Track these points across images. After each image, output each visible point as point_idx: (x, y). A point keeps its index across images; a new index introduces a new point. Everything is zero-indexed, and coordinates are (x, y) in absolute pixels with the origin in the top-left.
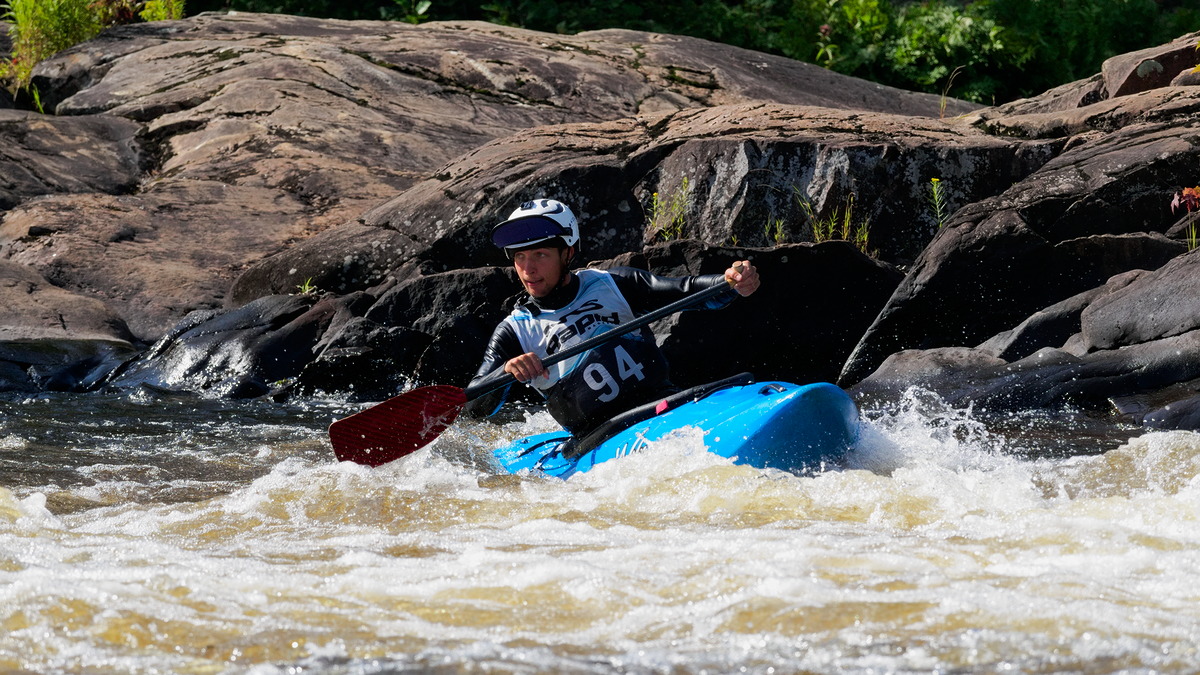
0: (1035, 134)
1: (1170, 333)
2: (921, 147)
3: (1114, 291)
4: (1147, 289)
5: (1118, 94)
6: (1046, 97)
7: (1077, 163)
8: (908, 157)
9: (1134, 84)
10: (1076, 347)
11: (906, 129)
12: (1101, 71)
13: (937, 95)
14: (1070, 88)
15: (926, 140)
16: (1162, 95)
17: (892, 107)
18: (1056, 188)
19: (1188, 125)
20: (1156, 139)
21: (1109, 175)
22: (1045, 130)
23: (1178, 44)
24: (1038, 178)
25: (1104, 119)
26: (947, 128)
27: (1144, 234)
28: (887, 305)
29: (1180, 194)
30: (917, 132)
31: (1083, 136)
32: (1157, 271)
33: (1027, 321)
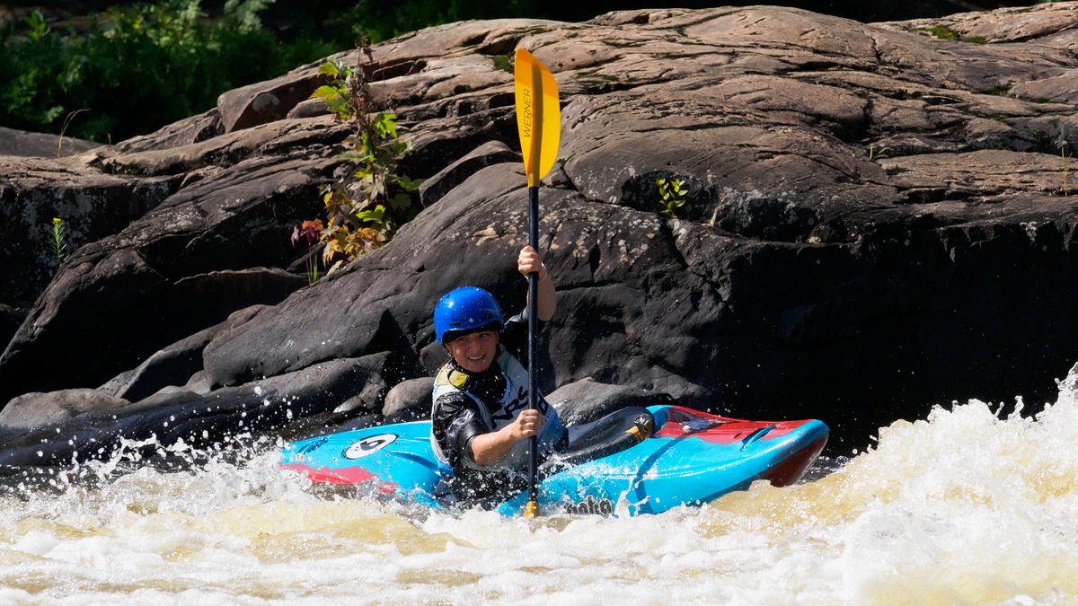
0: (152, 170)
1: (293, 367)
2: (38, 188)
3: (235, 327)
4: (269, 324)
5: (235, 128)
6: (162, 134)
7: (195, 199)
8: (25, 199)
9: (251, 118)
10: (199, 386)
11: (21, 170)
12: (216, 105)
13: (52, 135)
14: (186, 123)
15: (42, 181)
16: (278, 128)
17: (8, 148)
18: (174, 225)
19: (306, 157)
20: (273, 173)
21: (228, 210)
22: (162, 167)
23: (294, 76)
24: (156, 216)
25: (220, 155)
26: (63, 167)
27: (264, 269)
28: (7, 349)
29: (300, 227)
30: (34, 173)
31: (201, 172)
32: (278, 306)
33: (149, 360)
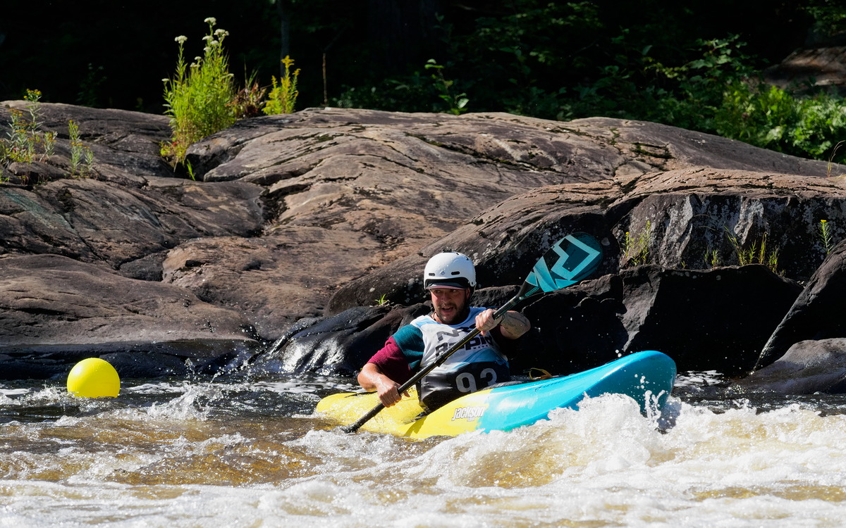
2: (814, 198)
8: (805, 205)
11: (803, 185)
13: (825, 162)
15: (817, 193)
17: (793, 170)
26: (832, 184)
28: (791, 309)
30: (811, 188)
